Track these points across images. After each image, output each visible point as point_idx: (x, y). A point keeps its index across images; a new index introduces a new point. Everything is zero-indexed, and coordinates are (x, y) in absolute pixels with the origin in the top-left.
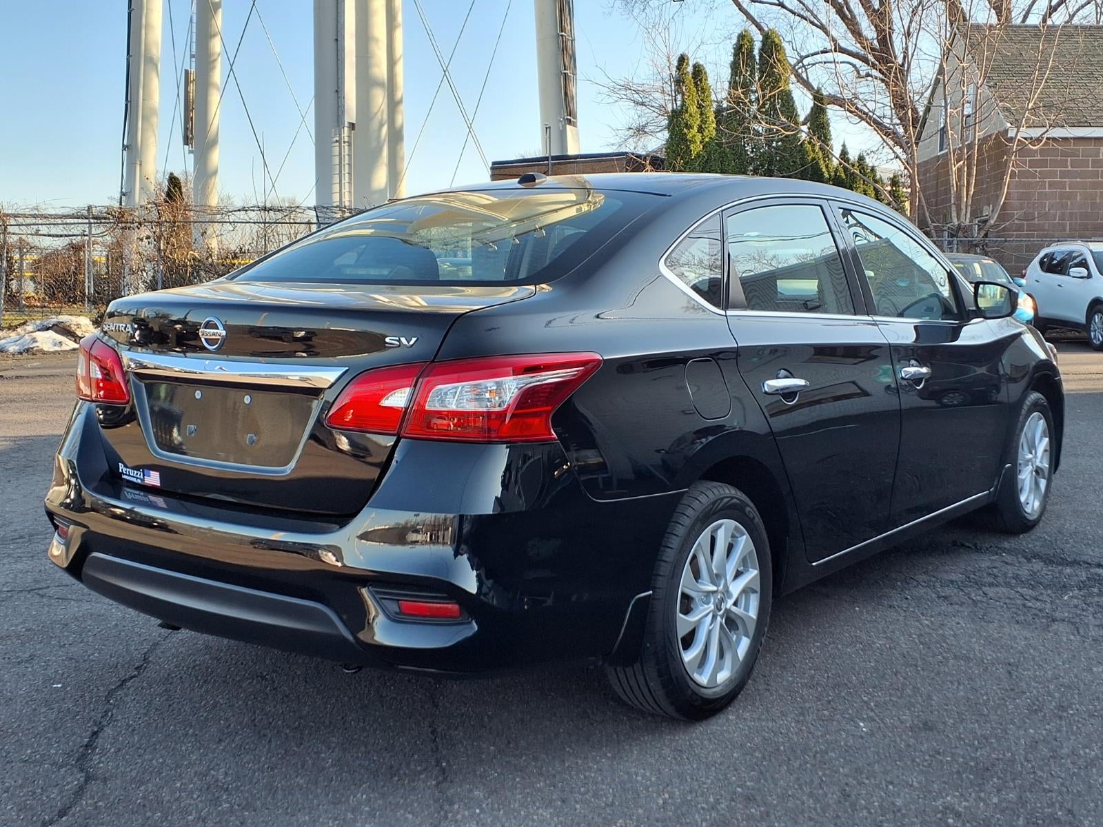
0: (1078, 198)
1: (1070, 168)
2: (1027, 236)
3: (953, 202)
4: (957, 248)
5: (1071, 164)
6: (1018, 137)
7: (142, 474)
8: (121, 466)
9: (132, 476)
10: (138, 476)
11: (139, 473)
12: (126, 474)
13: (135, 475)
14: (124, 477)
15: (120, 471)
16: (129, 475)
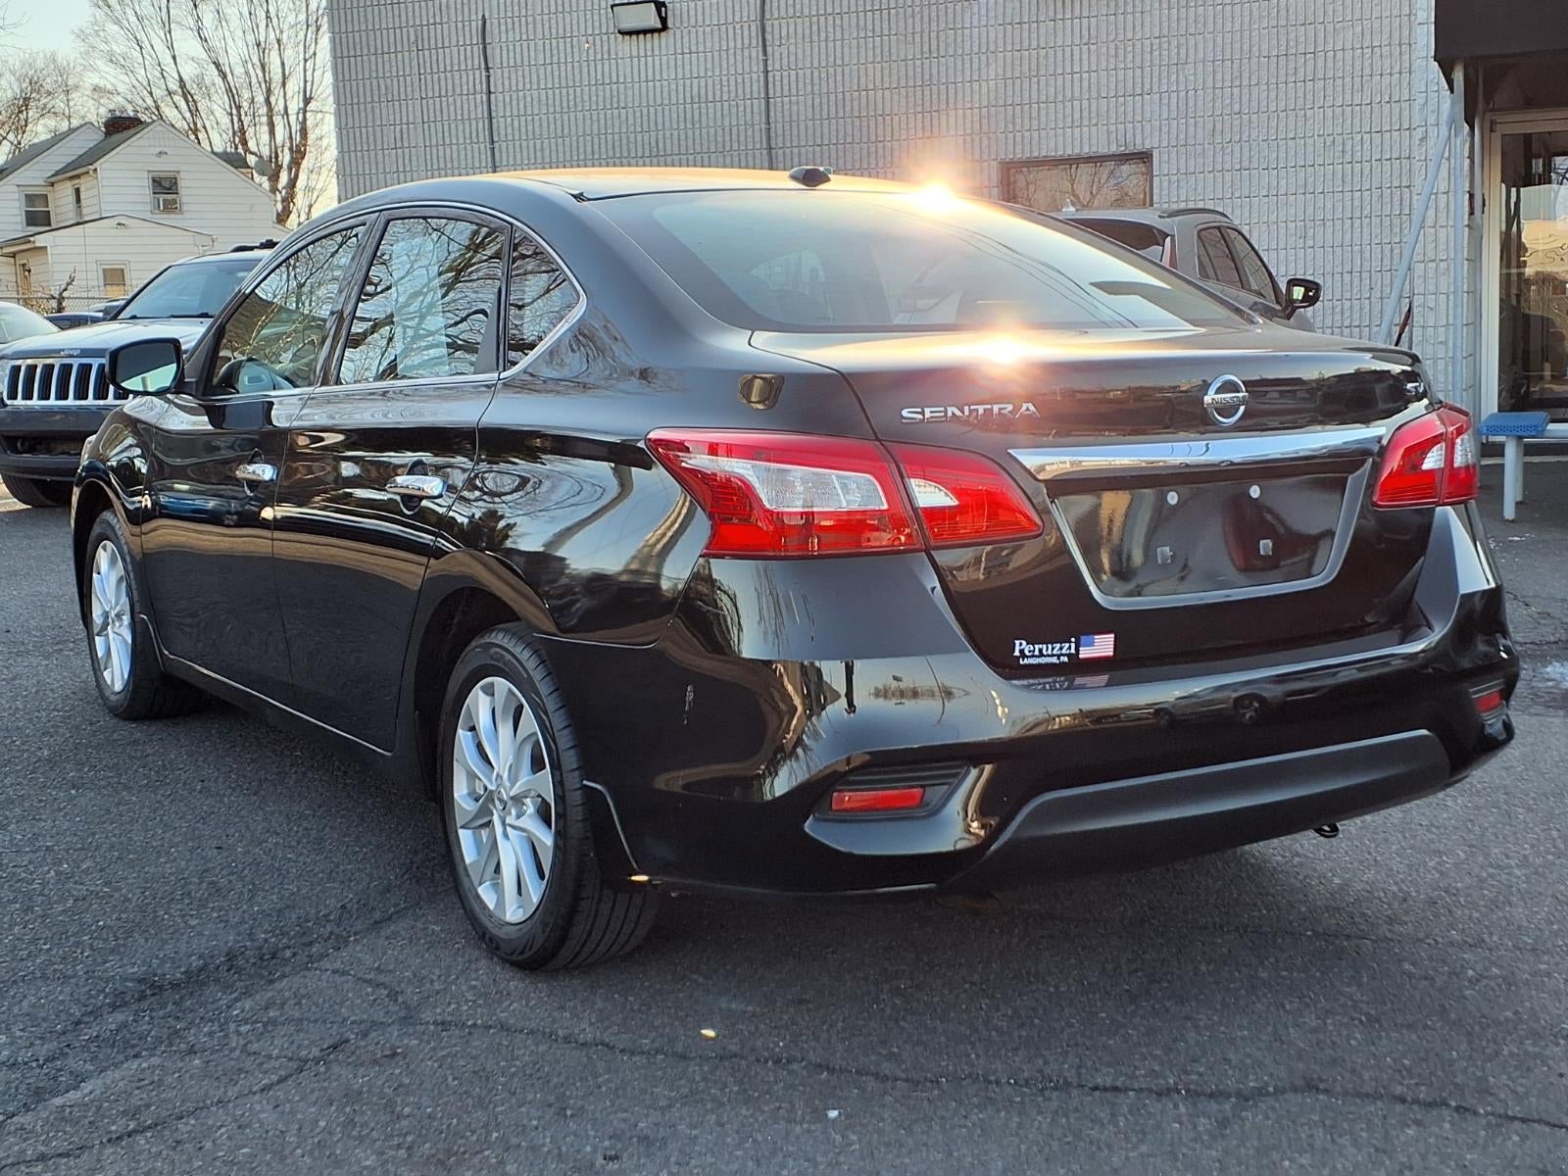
7: (1073, 645)
8: (1021, 644)
9: (1048, 656)
10: (1064, 651)
11: (1067, 645)
12: (1033, 656)
13: (1055, 652)
14: (1026, 661)
15: (1017, 653)
16: (1041, 655)
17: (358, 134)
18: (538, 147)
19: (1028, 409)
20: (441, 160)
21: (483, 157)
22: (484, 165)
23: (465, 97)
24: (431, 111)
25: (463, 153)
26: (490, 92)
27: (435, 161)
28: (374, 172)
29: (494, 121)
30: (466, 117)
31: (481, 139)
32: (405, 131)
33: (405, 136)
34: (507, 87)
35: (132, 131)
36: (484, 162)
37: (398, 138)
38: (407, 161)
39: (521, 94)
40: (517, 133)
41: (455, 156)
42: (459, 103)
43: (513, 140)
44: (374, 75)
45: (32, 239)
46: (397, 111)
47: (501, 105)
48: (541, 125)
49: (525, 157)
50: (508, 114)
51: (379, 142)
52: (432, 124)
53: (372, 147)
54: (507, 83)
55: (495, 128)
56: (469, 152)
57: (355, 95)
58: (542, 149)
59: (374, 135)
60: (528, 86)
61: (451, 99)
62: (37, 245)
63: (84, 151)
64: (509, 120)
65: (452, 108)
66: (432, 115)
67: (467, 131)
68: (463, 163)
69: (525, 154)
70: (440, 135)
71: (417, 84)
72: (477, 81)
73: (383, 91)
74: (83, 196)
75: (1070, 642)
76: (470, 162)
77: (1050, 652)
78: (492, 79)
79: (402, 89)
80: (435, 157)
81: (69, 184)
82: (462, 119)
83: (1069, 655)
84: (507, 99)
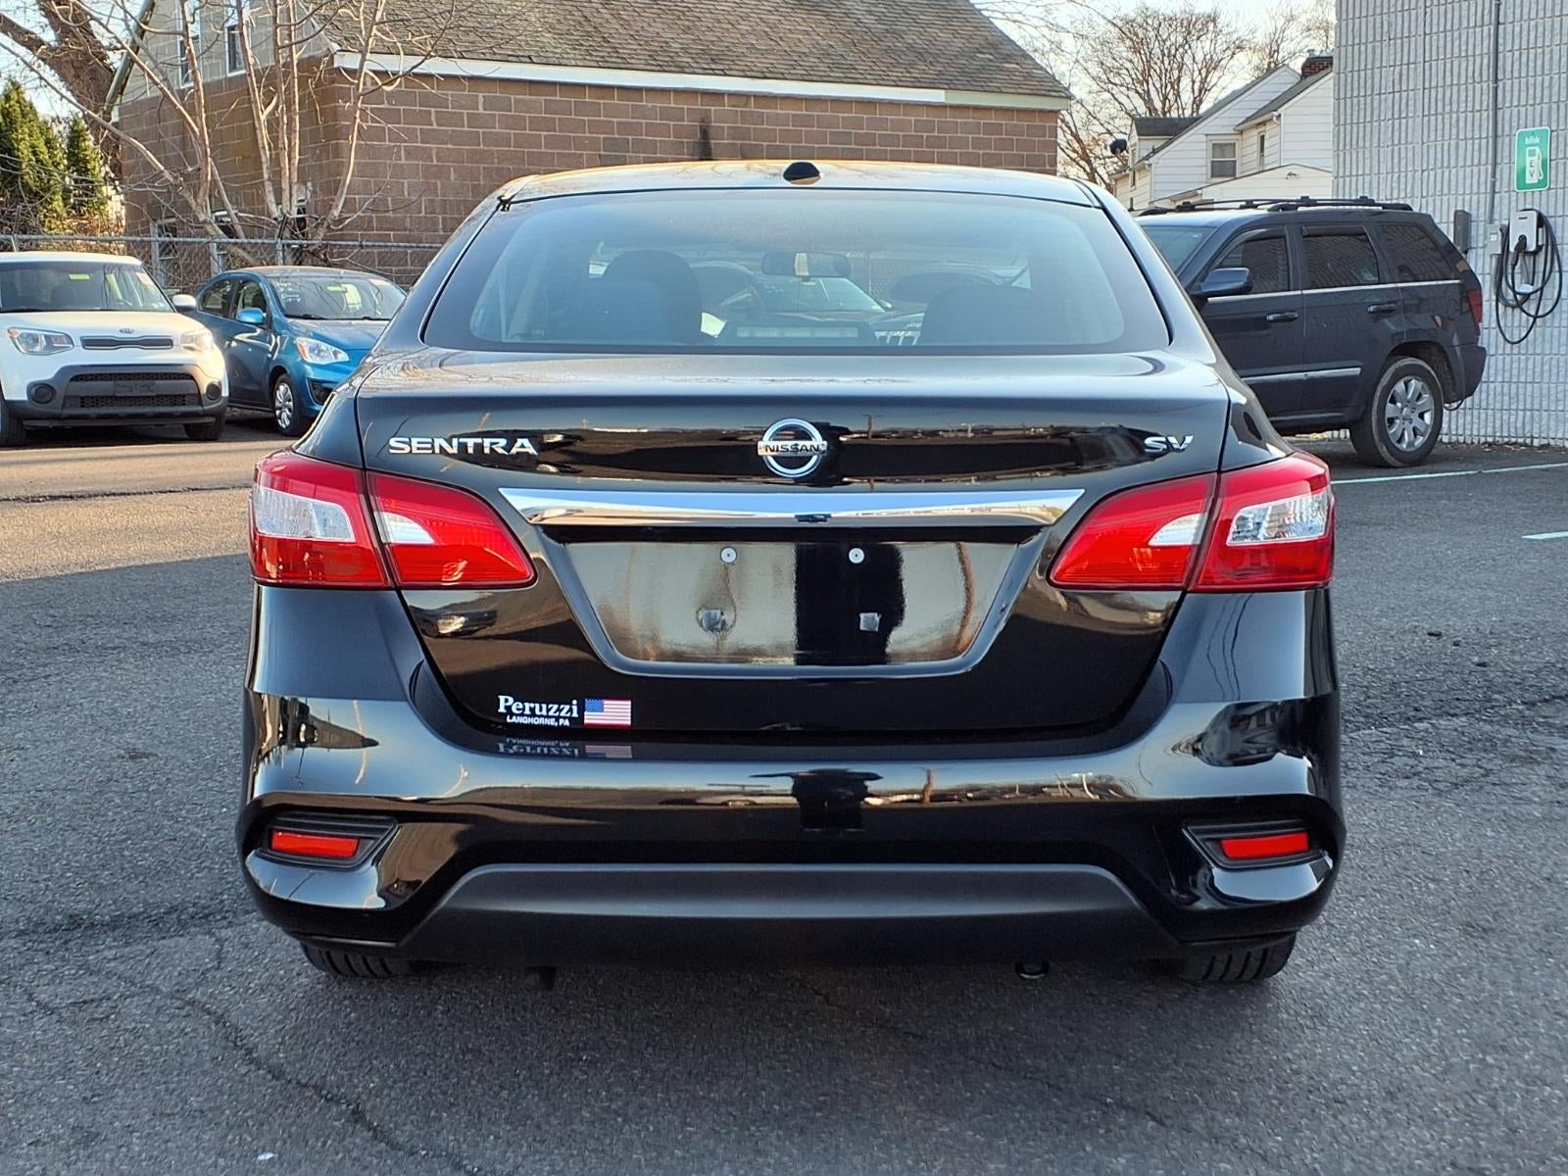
0: (453, 176)
1: (435, 126)
2: (381, 238)
3: (266, 176)
4: (284, 258)
5: (437, 118)
6: (365, 70)
7: (575, 708)
8: (506, 701)
9: (541, 716)
10: (563, 714)
11: (567, 707)
12: (522, 715)
13: (551, 713)
14: (514, 719)
15: (502, 710)
16: (533, 714)
17: (1356, 78)
18: (1546, 84)
19: (523, 446)
20: (1440, 104)
21: (1485, 97)
22: (1485, 107)
23: (1471, 30)
24: (1434, 48)
25: (1463, 94)
26: (1498, 23)
27: (1433, 104)
28: (1368, 119)
29: (1501, 56)
30: (1470, 53)
31: (1485, 78)
32: (1404, 72)
33: (1404, 78)
34: (1518, 16)
35: (1325, 72)
36: (1485, 103)
37: (1396, 81)
38: (1403, 106)
39: (1532, 23)
40: (1524, 69)
41: (1455, 98)
42: (1464, 38)
43: (1520, 77)
44: (1378, 11)
45: (1199, 192)
46: (1399, 50)
47: (1509, 37)
48: (1551, 58)
49: (1531, 97)
50: (1516, 47)
51: (1376, 87)
52: (1434, 63)
53: (1369, 92)
54: (1518, 11)
55: (1500, 63)
56: (1470, 93)
57: (1357, 34)
58: (1550, 87)
59: (1373, 78)
60: (1541, 14)
61: (1456, 34)
62: (1204, 198)
63: (1289, 86)
64: (1517, 54)
65: (1456, 43)
66: (1434, 53)
67: (1470, 69)
68: (1463, 105)
69: (1531, 92)
70: (1441, 75)
71: (1421, 19)
72: (1486, 11)
73: (1385, 28)
74: (1266, 144)
75: (571, 704)
76: (1470, 104)
77: (544, 712)
78: (1502, 7)
79: (1406, 25)
80: (1433, 100)
81: (1255, 132)
82: (1467, 56)
83: (571, 719)
84: (1517, 29)
